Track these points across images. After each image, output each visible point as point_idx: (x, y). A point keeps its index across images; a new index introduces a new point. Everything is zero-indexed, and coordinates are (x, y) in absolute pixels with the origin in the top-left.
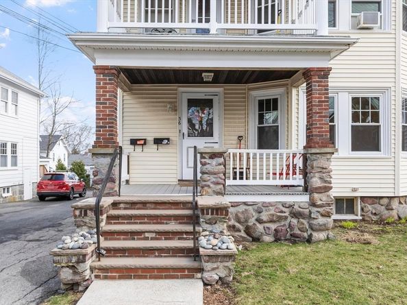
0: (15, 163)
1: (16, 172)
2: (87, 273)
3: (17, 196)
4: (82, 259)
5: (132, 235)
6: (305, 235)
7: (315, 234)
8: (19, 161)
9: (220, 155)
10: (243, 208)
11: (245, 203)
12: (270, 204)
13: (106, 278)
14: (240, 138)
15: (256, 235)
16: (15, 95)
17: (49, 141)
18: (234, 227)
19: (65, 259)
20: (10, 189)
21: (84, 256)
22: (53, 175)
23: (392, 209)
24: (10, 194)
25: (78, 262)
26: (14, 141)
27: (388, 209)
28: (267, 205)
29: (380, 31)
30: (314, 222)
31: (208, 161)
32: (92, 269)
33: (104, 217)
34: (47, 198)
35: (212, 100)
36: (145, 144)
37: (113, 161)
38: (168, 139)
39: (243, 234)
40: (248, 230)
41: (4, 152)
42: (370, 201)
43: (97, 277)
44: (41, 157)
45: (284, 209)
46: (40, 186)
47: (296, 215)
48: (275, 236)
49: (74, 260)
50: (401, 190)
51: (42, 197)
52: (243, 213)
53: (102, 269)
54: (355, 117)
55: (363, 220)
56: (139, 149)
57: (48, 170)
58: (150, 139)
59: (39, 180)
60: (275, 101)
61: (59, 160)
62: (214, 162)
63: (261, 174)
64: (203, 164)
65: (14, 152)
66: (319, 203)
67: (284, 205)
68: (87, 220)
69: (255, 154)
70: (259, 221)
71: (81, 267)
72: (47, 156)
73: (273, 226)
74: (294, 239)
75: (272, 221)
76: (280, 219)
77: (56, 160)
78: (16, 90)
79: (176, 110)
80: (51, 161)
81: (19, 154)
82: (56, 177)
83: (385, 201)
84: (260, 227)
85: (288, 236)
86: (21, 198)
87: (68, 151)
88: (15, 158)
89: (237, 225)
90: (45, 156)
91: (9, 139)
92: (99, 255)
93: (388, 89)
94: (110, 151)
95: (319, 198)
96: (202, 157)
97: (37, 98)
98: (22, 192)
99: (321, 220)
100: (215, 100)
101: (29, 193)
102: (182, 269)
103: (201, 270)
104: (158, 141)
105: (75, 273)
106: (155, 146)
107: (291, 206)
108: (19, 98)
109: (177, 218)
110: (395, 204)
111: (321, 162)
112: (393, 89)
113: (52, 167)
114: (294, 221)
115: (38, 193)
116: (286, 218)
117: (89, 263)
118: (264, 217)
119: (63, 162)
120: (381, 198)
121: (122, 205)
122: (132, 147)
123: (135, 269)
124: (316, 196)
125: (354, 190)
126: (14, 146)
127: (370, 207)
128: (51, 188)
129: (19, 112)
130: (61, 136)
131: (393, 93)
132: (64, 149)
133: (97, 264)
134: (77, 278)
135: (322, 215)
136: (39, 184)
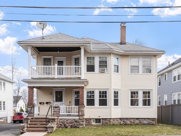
0: (4, 109)
1: (5, 112)
2: (25, 131)
3: (5, 121)
4: (24, 128)
5: (35, 124)
6: (78, 126)
7: (80, 126)
8: (6, 108)
9: (57, 107)
10: (63, 120)
11: (64, 119)
12: (70, 119)
13: (29, 132)
14: (70, 102)
15: (66, 126)
16: (4, 83)
17: (17, 99)
18: (61, 124)
19: (21, 128)
20: (3, 119)
21: (24, 127)
22: (18, 113)
23: (111, 122)
24: (3, 120)
25: (23, 128)
26: (4, 101)
27: (110, 122)
28: (69, 119)
29: (107, 73)
30: (80, 123)
31: (55, 109)
32: (26, 130)
33: (29, 121)
34: (16, 122)
35: (62, 91)
36: (44, 104)
37: (31, 109)
38: (50, 103)
39: (63, 126)
40: (64, 125)
41: (1, 105)
42: (104, 119)
43: (27, 132)
44: (14, 106)
45: (73, 120)
46: (14, 117)
47: (76, 121)
48: (71, 127)
49: (22, 128)
50: (112, 116)
51: (15, 122)
52: (63, 121)
53: (28, 130)
54: (100, 96)
55: (102, 125)
56: (42, 105)
57: (16, 112)
58: (45, 102)
59: (13, 115)
60: (79, 92)
61: (21, 108)
62: (56, 109)
63: (73, 112)
64: (54, 109)
65: (4, 105)
66: (81, 119)
67: (73, 119)
68: (25, 121)
69: (75, 107)
70: (67, 123)
71: (24, 129)
72: (16, 106)
73: (70, 124)
74: (75, 127)
75: (70, 123)
76: (72, 123)
77: (20, 107)
78: (4, 82)
79: (52, 94)
80: (17, 108)
81: (6, 106)
82: (20, 114)
83: (108, 120)
84: (67, 125)
85: (74, 127)
86: (6, 122)
87: (25, 103)
88: (4, 107)
89: (62, 124)
90: (15, 106)
91: (2, 100)
92: (28, 128)
93: (109, 89)
94: (31, 106)
95: (81, 118)
96: (53, 108)
97: (12, 84)
98: (7, 120)
99: (81, 123)
100: (63, 91)
101: (9, 120)
102: (44, 130)
103: (47, 130)
104: (47, 103)
105: (23, 130)
106: (46, 104)
107: (75, 119)
108: (6, 84)
109: (45, 121)
110: (112, 120)
111: (82, 109)
112: (110, 89)
113: (18, 110)
114: (75, 123)
115: (13, 120)
116: (74, 122)
117: (25, 129)
118: (68, 122)
119: (23, 108)
120: (107, 119)
121: (34, 119)
122: (40, 105)
123: (34, 130)
124: (80, 117)
125: (99, 117)
126: (4, 102)
127: (104, 121)
128: (18, 118)
129: (6, 90)
130: (22, 96)
131: (110, 90)
132: (23, 102)
133: (27, 129)
134: (23, 131)
135: (82, 122)
136: (13, 116)
